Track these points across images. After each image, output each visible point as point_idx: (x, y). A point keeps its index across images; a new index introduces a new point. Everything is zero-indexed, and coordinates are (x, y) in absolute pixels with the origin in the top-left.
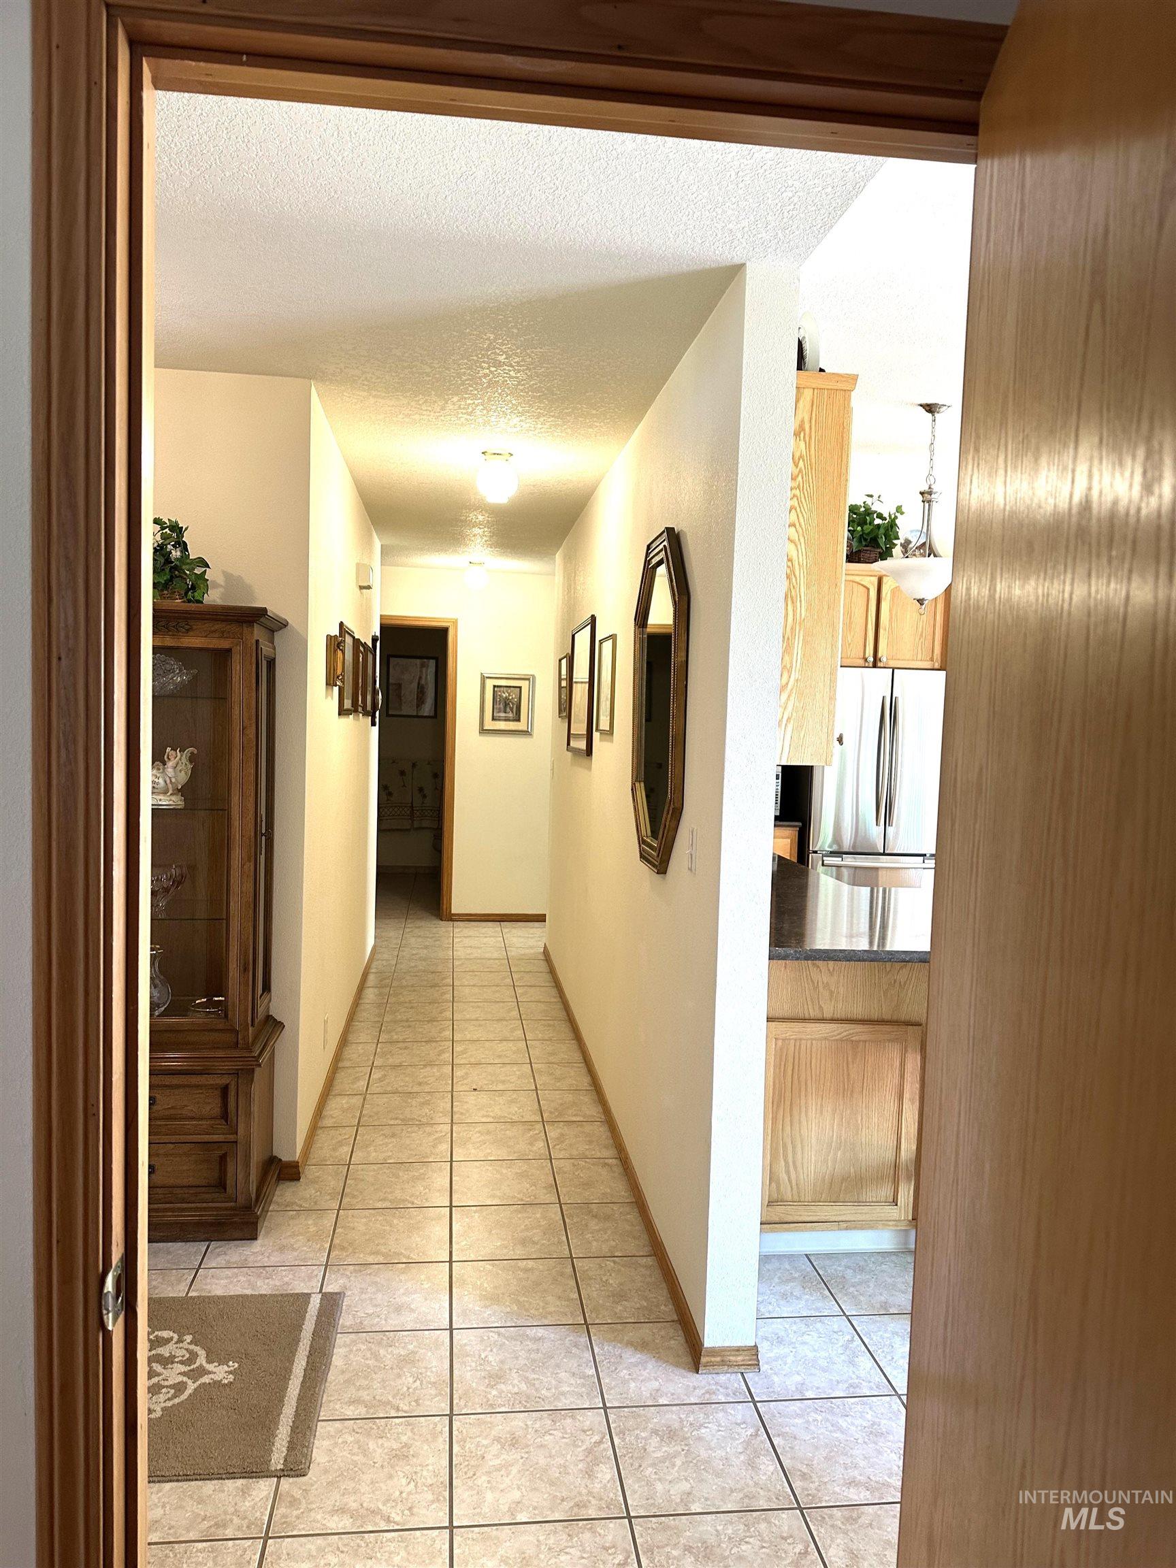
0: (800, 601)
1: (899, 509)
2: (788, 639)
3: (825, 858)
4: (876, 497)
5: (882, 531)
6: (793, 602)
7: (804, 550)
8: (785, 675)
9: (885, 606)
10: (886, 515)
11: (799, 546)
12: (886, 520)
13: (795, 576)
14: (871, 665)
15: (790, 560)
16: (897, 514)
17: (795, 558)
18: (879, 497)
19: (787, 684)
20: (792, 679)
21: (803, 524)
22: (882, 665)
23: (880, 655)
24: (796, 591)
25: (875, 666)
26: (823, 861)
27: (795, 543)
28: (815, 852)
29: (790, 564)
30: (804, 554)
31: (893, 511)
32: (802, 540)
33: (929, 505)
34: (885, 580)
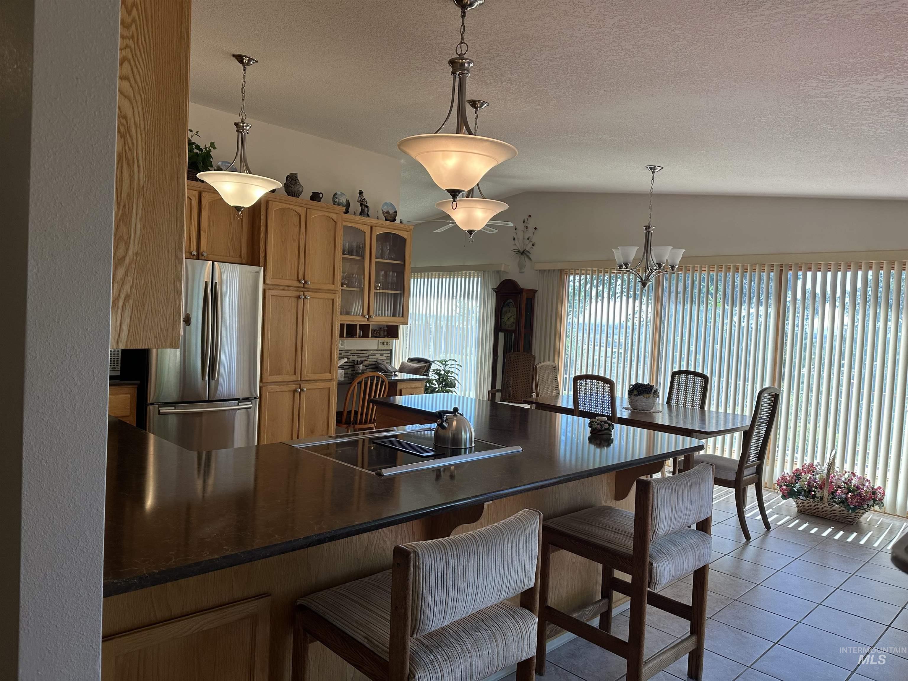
0: (138, 166)
1: (212, 144)
2: (124, 206)
3: (160, 409)
4: (194, 132)
5: (200, 158)
6: (129, 165)
7: (140, 109)
8: (122, 247)
9: (205, 214)
10: (202, 147)
11: (135, 104)
12: (203, 151)
13: (130, 136)
14: (195, 258)
15: (125, 117)
16: (210, 148)
17: (130, 115)
18: (197, 132)
19: (124, 257)
20: (131, 252)
21: (139, 80)
22: (203, 258)
23: (201, 250)
24: (132, 154)
25: (198, 258)
26: (159, 411)
27: (130, 100)
28: (152, 404)
29: (123, 121)
30: (141, 113)
31: (208, 145)
32: (138, 98)
33: (242, 135)
34: (204, 194)
